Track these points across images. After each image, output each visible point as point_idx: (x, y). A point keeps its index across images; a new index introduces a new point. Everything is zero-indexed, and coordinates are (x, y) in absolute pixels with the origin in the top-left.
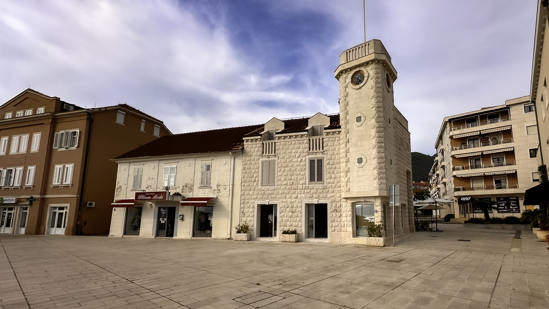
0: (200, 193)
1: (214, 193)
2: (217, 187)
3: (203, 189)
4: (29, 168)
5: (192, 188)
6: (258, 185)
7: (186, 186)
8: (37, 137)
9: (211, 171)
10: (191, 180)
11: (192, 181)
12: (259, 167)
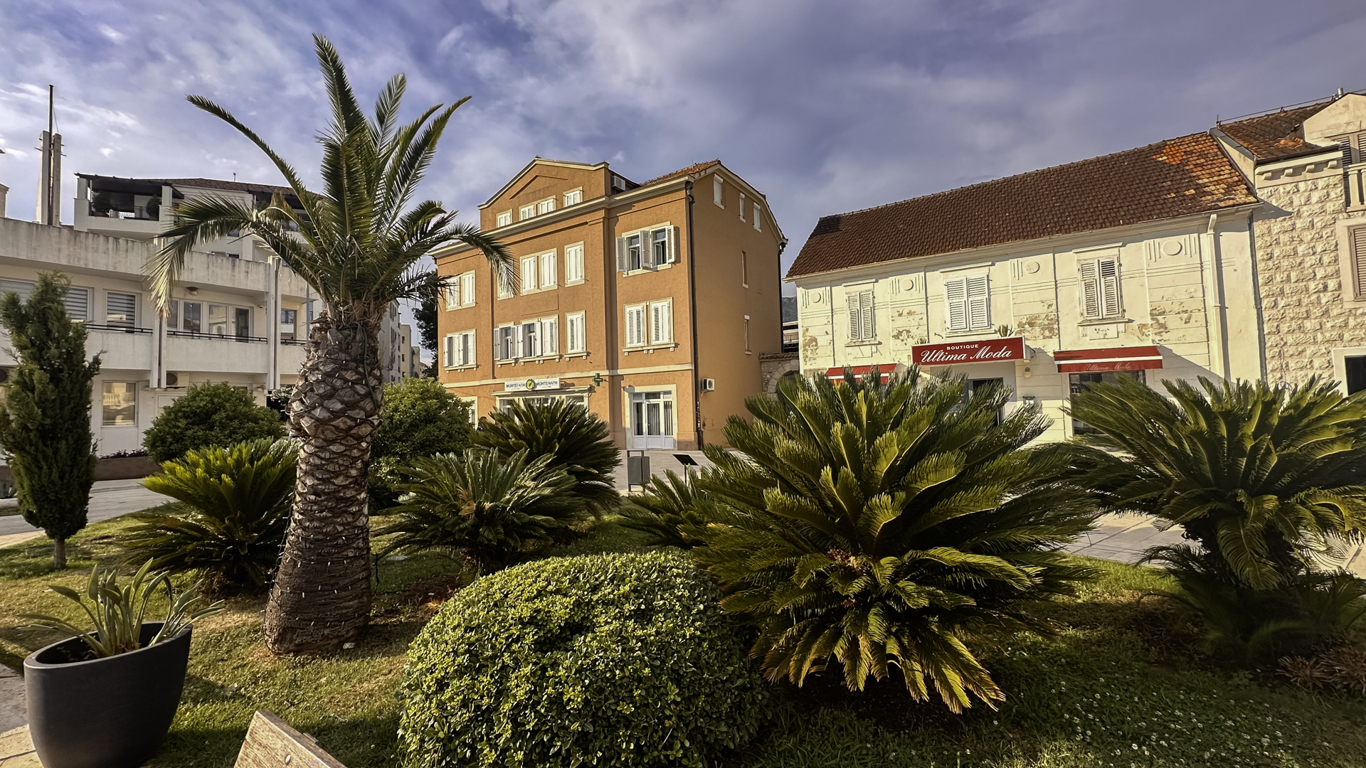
0: (1088, 338)
1: (1143, 334)
2: (1152, 319)
3: (1097, 327)
4: (569, 317)
5: (1056, 326)
6: (1342, 300)
7: (1031, 324)
8: (574, 254)
9: (1120, 277)
10: (1047, 306)
11: (1051, 309)
12: (1337, 245)
